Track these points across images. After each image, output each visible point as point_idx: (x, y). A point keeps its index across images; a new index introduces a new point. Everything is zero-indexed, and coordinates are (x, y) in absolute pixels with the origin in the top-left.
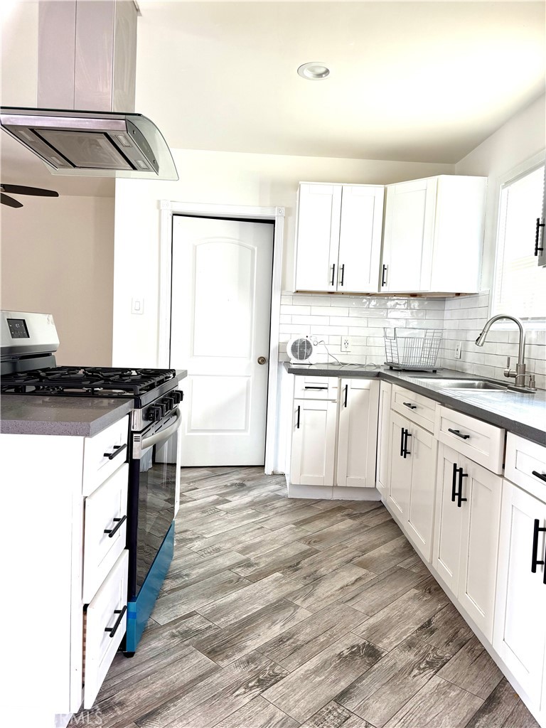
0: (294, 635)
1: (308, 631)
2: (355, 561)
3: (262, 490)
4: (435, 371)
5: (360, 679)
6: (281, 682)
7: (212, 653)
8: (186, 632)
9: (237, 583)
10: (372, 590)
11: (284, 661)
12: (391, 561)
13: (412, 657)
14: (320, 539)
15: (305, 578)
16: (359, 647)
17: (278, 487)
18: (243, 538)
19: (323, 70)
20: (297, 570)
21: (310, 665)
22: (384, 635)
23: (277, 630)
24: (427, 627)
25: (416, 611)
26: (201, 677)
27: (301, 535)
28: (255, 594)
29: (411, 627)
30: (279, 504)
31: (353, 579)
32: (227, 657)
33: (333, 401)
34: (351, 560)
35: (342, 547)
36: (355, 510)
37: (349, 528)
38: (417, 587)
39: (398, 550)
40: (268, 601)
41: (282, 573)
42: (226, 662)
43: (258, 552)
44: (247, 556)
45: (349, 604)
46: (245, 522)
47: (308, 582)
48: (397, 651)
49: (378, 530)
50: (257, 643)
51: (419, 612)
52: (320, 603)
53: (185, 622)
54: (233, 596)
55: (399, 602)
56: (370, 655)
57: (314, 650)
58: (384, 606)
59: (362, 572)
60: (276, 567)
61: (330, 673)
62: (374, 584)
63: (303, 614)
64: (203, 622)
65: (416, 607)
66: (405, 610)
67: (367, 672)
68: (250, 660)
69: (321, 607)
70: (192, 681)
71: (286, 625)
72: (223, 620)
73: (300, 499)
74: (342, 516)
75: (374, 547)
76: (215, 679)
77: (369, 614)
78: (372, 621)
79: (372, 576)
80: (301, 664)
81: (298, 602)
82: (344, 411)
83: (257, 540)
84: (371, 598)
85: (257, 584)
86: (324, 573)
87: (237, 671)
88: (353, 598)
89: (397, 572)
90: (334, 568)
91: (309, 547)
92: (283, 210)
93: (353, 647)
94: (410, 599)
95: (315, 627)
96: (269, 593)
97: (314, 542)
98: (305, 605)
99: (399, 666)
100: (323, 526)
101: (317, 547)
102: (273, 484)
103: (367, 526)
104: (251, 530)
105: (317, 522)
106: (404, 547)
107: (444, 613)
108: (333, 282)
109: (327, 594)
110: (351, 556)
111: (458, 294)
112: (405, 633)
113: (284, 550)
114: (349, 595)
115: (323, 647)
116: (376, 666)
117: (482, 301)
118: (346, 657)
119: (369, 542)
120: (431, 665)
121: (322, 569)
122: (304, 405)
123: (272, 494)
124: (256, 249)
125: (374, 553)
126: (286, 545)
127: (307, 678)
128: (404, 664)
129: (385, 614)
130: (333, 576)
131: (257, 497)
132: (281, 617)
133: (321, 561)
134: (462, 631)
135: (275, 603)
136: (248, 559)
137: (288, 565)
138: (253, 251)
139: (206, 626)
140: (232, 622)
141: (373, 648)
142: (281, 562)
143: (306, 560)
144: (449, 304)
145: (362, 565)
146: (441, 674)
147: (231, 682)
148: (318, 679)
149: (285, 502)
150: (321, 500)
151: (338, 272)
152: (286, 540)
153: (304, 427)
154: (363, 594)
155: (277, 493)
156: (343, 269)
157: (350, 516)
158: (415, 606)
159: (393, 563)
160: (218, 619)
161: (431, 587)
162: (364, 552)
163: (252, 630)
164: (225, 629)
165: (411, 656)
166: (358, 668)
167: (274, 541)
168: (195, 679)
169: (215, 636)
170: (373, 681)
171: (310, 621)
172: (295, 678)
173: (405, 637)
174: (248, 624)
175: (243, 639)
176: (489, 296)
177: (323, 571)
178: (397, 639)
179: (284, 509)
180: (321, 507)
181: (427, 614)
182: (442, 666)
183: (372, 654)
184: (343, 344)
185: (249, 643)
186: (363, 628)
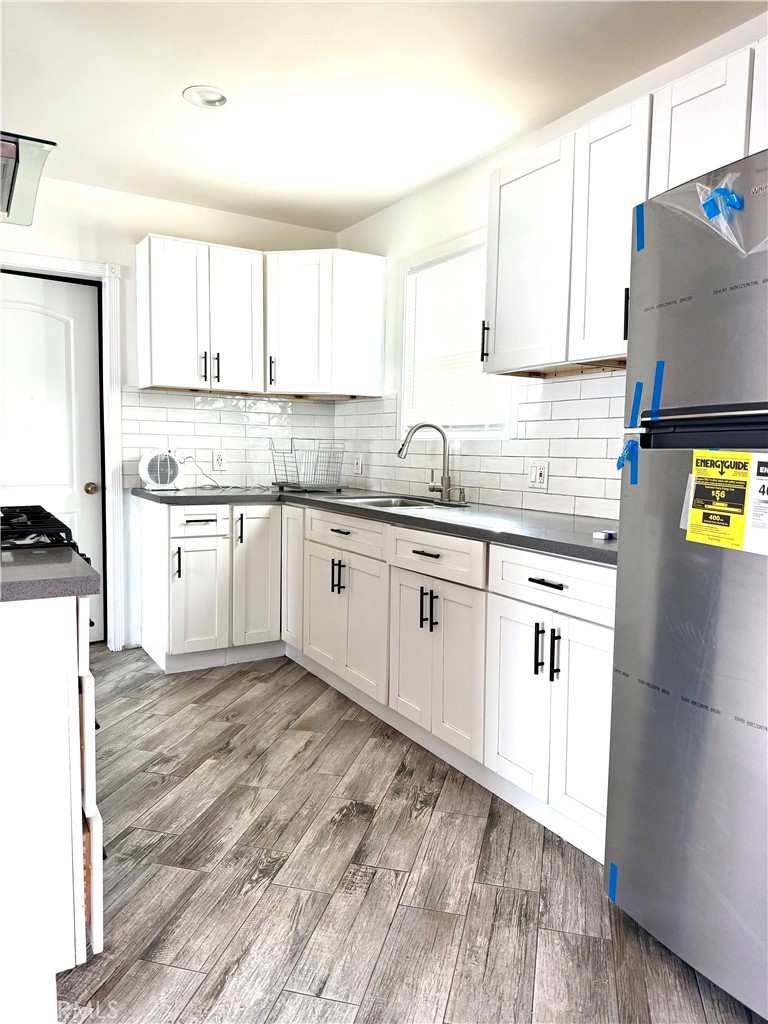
0: (271, 817)
1: (284, 808)
2: (293, 724)
3: (123, 672)
4: (339, 491)
5: (366, 837)
6: (287, 864)
7: (185, 862)
8: (135, 851)
9: (164, 784)
10: (329, 750)
11: (277, 844)
12: (332, 716)
13: (405, 802)
14: (238, 712)
15: (246, 757)
16: (348, 808)
17: (140, 664)
18: (136, 733)
19: (217, 97)
20: (231, 751)
21: (308, 838)
22: (367, 790)
23: (249, 819)
24: (403, 770)
25: (385, 759)
26: (191, 889)
27: (211, 713)
28: (196, 789)
29: (388, 776)
30: (158, 684)
31: (302, 744)
32: (207, 861)
33: (224, 536)
34: (288, 726)
35: (268, 715)
36: (261, 671)
37: (265, 692)
38: (373, 736)
39: (333, 703)
40: (217, 792)
41: (215, 758)
42: (209, 867)
43: (168, 743)
44: (157, 750)
45: (313, 770)
46: (126, 713)
47: (252, 760)
48: (387, 801)
49: (300, 688)
50: (233, 837)
51: (388, 759)
52: (280, 778)
53: (126, 841)
54: (169, 798)
55: (363, 755)
56: (364, 812)
57: (303, 824)
58: (350, 763)
59: (308, 735)
60: (202, 755)
61: (333, 841)
62: (327, 744)
63: (267, 794)
64: (150, 836)
65: (383, 755)
66: (374, 761)
67: (370, 828)
68: (237, 856)
69: (284, 782)
70: (181, 897)
71: (256, 810)
72: (174, 826)
73: (184, 673)
74: (249, 681)
75: (305, 706)
76: (208, 885)
77: (340, 774)
78: (346, 780)
79: (321, 736)
80: (298, 841)
81: (254, 783)
82: (239, 548)
83: (157, 730)
84: (331, 760)
85: (191, 778)
86: (266, 746)
87: (230, 870)
88: (313, 764)
89: (344, 726)
90: (274, 738)
91: (228, 724)
92: (118, 269)
93: (342, 810)
94: (372, 749)
95: (290, 803)
96: (212, 783)
97: (233, 716)
98: (265, 783)
99: (398, 812)
100: (233, 697)
101: (239, 721)
102: (130, 663)
103: (286, 686)
104: (140, 720)
105: (223, 695)
106: (338, 699)
107: (413, 754)
108: (205, 376)
109: (282, 768)
110: (285, 721)
111: (353, 397)
112: (385, 782)
113: (201, 733)
114: (306, 761)
115: (310, 818)
116: (375, 820)
117: (389, 406)
118: (340, 821)
119: (297, 703)
120: (425, 803)
121: (261, 743)
122: (185, 545)
123: (139, 674)
124: (72, 322)
125: (310, 712)
126: (199, 728)
127: (312, 852)
128: (400, 809)
129: (356, 769)
130: (278, 747)
131: (119, 682)
132: (244, 804)
133: (254, 735)
134: (437, 765)
135: (227, 792)
136: (160, 754)
137: (216, 748)
138: (67, 325)
139: (158, 838)
140: (188, 825)
141: (362, 804)
142: (205, 748)
143: (236, 738)
144: (339, 409)
145: (303, 727)
146: (439, 807)
147: (230, 882)
148: (324, 850)
149: (165, 680)
150: (212, 669)
151: (211, 363)
152: (196, 721)
153: (187, 575)
154: (322, 757)
155: (145, 671)
156: (218, 359)
157: (259, 679)
158: (380, 755)
159: (335, 718)
160: (168, 827)
161: (387, 733)
162: (298, 713)
163: (219, 825)
164: (184, 835)
165: (402, 802)
166: (359, 827)
167: (180, 727)
168: (185, 894)
169: (178, 844)
170: (380, 835)
171: (281, 797)
172: (298, 856)
173: (388, 786)
174: (209, 821)
175: (215, 837)
176: (397, 400)
177: (262, 744)
178: (381, 790)
179: (168, 689)
180: (216, 676)
181: (397, 758)
182: (436, 801)
183: (366, 811)
184: (215, 460)
185: (223, 840)
186: (341, 789)
